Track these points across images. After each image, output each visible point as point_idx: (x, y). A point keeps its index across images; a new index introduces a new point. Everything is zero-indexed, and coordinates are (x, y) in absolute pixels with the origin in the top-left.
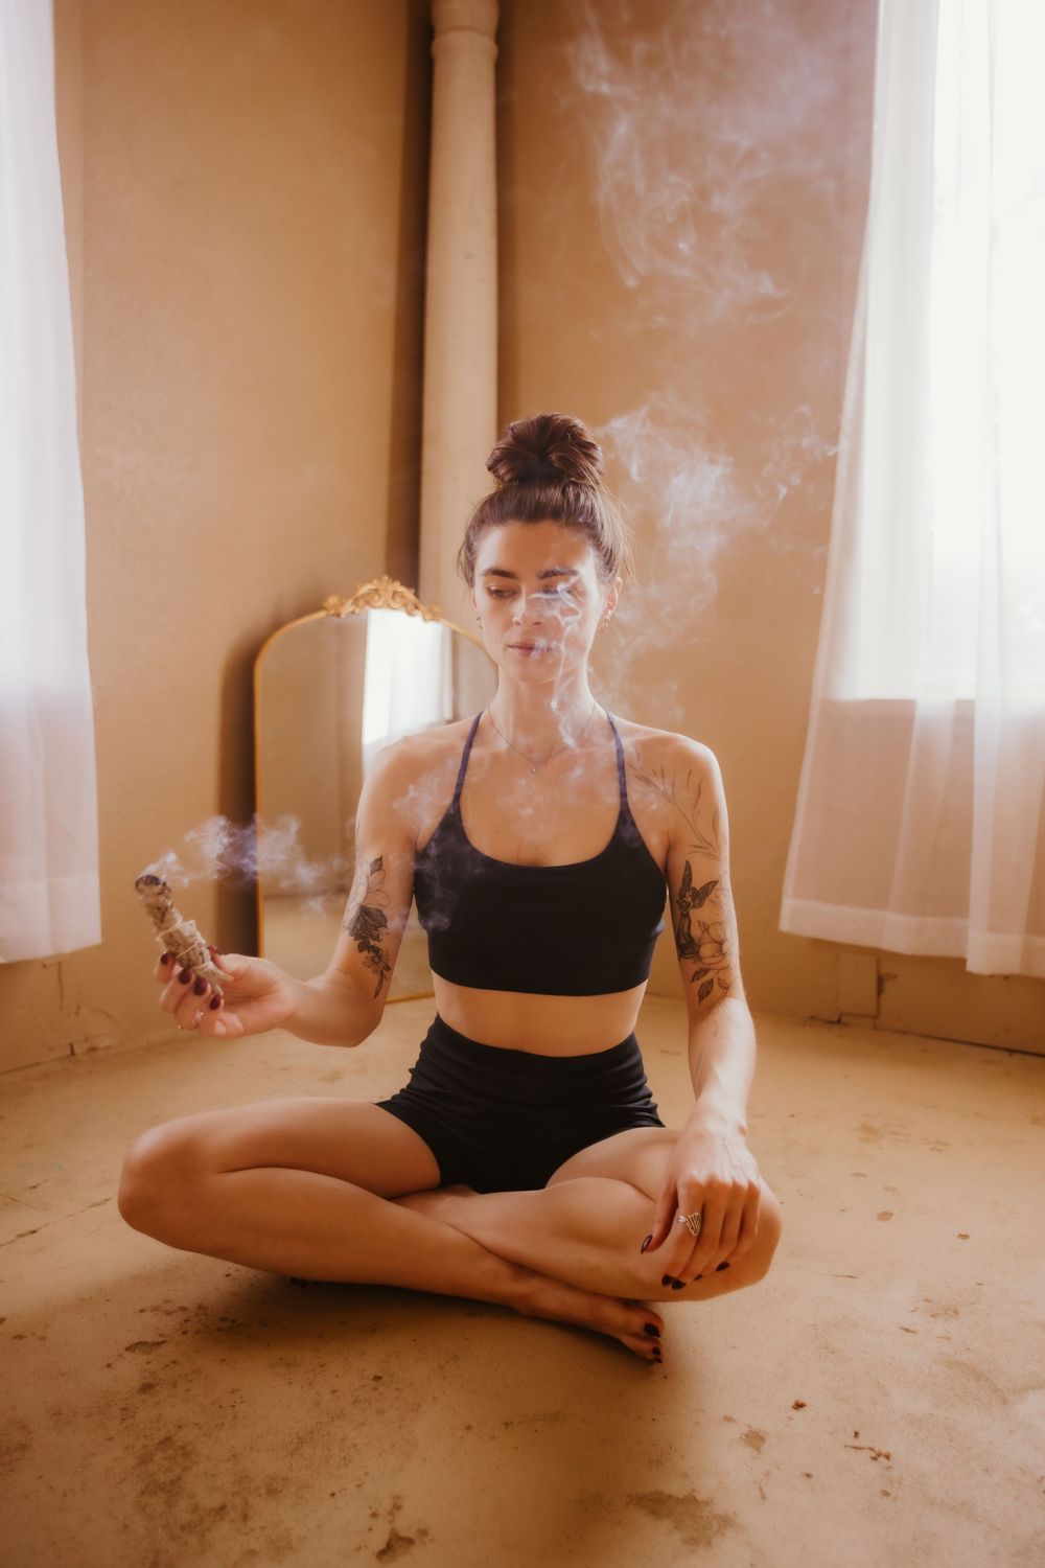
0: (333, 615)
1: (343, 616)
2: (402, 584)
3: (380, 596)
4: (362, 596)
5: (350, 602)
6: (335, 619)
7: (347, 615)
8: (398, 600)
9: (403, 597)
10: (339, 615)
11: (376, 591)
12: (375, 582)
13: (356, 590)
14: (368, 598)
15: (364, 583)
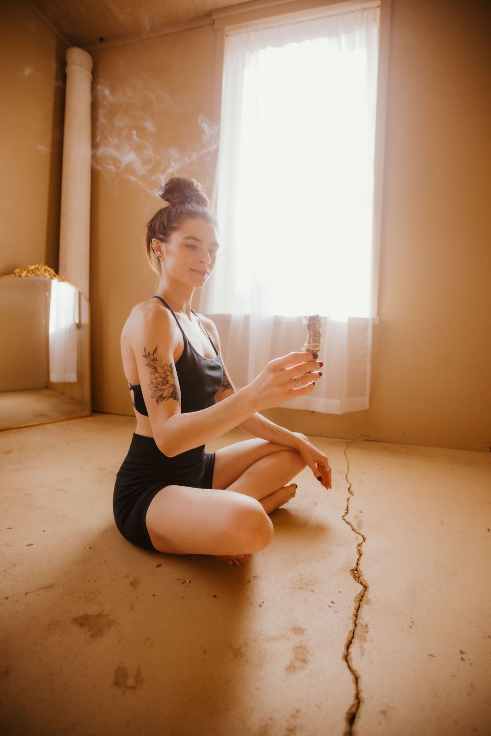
0: (18, 276)
1: (22, 277)
2: (49, 267)
3: (39, 271)
4: (31, 270)
5: (26, 272)
6: (19, 278)
7: (25, 276)
8: (47, 272)
9: (49, 271)
10: (21, 276)
11: (37, 268)
12: (37, 265)
13: (29, 268)
14: (34, 271)
15: (32, 265)
